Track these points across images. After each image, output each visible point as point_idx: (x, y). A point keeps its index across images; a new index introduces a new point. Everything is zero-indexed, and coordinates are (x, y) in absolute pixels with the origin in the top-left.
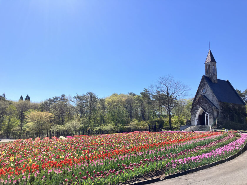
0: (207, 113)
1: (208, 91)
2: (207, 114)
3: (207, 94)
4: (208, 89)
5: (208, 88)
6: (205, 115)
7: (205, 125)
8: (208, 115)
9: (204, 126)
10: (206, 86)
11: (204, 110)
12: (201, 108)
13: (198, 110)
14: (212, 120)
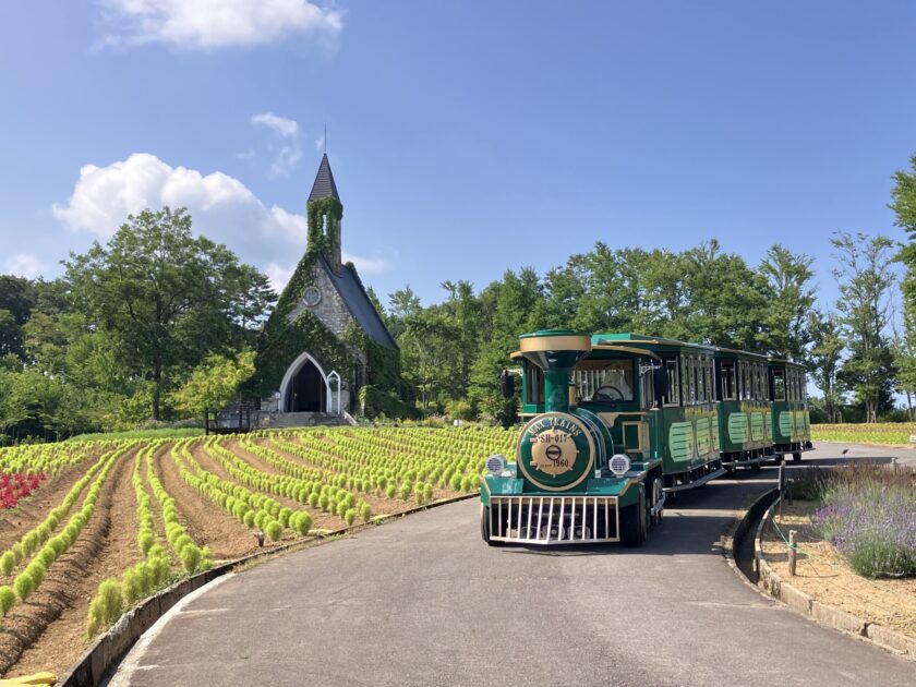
0: (334, 372)
1: (326, 302)
2: (334, 375)
3: (322, 308)
4: (329, 293)
5: (329, 289)
6: (327, 381)
7: (326, 410)
8: (339, 379)
9: (321, 414)
10: (321, 282)
11: (319, 361)
12: (305, 356)
13: (292, 362)
14: (347, 395)
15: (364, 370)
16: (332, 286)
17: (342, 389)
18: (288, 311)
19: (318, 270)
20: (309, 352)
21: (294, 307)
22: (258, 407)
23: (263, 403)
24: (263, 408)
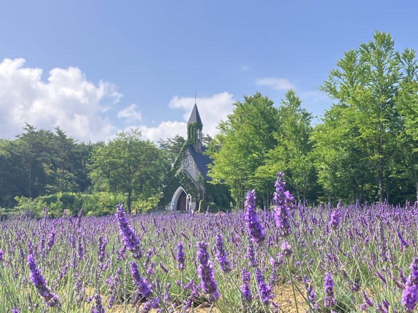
0: (189, 194)
2: (189, 196)
3: (189, 168)
4: (191, 162)
7: (185, 210)
8: (191, 198)
10: (189, 158)
11: (185, 190)
12: (180, 188)
13: (176, 190)
14: (195, 203)
15: (204, 194)
16: (192, 159)
17: (192, 201)
18: (177, 169)
19: (188, 153)
20: (182, 186)
21: (179, 168)
22: (164, 208)
23: (166, 207)
24: (166, 209)
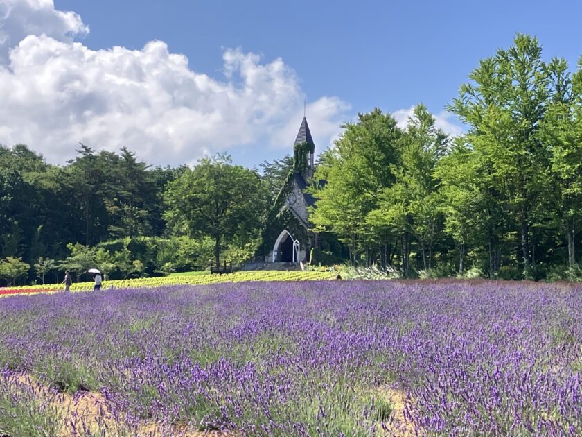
0: (296, 241)
1: (298, 201)
2: (296, 243)
3: (296, 205)
4: (299, 197)
5: (300, 195)
6: (294, 244)
7: (292, 261)
8: (299, 245)
9: (290, 263)
10: (296, 191)
11: (291, 234)
12: (285, 232)
14: (304, 253)
16: (301, 193)
17: (300, 250)
19: (295, 184)
20: (287, 229)
22: (264, 258)
23: (266, 257)
24: (266, 260)
